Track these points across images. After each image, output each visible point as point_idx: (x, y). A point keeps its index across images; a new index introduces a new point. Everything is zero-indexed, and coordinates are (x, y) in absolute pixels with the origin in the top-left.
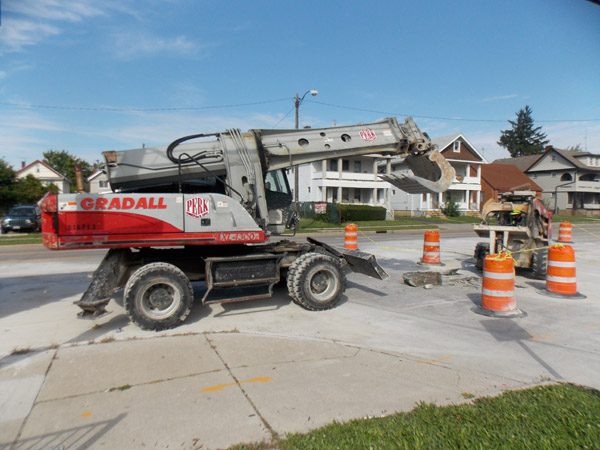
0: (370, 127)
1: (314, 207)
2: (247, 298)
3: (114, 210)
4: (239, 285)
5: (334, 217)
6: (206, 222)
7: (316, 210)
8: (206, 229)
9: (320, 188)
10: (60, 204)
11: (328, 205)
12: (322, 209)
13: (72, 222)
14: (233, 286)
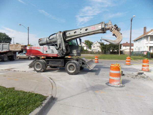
0: (95, 26)
1: (144, 53)
2: (54, 69)
3: (33, 49)
4: (53, 66)
5: (149, 56)
6: (47, 52)
7: (144, 54)
8: (47, 53)
9: (147, 46)
10: (27, 48)
11: (148, 52)
12: (145, 54)
13: (28, 51)
14: (52, 66)
